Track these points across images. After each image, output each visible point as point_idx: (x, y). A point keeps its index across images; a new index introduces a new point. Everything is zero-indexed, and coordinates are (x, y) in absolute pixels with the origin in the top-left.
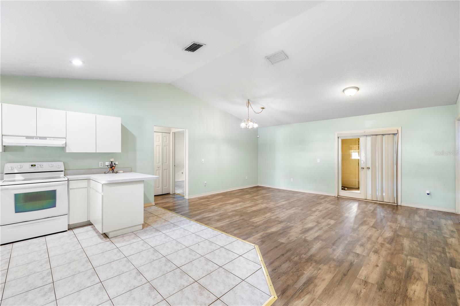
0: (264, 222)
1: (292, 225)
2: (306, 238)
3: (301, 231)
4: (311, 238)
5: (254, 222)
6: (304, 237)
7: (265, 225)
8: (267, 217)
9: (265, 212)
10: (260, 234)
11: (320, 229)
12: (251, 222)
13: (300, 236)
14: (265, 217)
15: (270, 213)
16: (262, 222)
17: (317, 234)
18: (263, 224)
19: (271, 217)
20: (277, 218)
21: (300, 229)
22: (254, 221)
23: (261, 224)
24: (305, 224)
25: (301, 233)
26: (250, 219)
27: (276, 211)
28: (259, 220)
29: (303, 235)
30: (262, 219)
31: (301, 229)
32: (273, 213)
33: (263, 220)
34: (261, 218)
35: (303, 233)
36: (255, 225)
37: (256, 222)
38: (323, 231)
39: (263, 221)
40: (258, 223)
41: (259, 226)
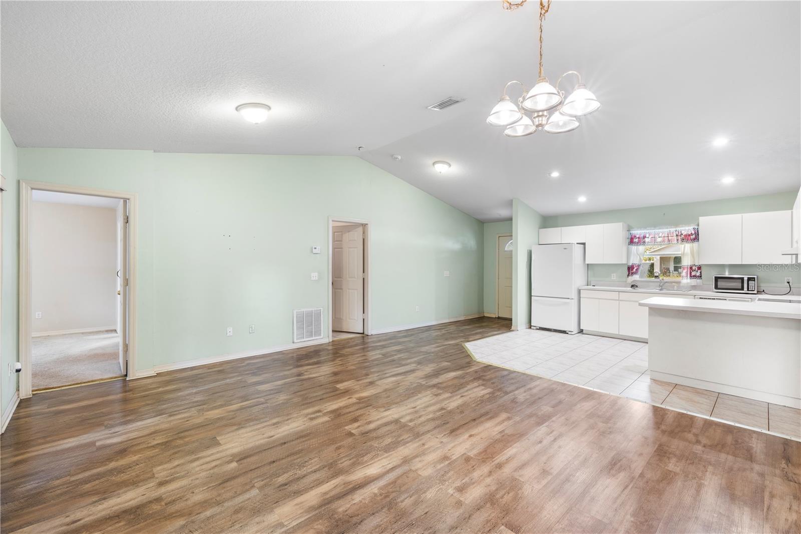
0: (466, 387)
5: (483, 387)
7: (464, 381)
8: (459, 396)
9: (462, 412)
10: (472, 369)
12: (489, 388)
14: (462, 396)
15: (449, 409)
16: (469, 387)
18: (467, 383)
19: (450, 397)
20: (437, 395)
22: (483, 390)
23: (470, 383)
26: (493, 393)
27: (431, 416)
28: (475, 390)
30: (470, 392)
32: (442, 409)
33: (467, 391)
34: (471, 396)
36: (481, 382)
37: (479, 386)
39: (466, 389)
40: (476, 384)
41: (475, 379)
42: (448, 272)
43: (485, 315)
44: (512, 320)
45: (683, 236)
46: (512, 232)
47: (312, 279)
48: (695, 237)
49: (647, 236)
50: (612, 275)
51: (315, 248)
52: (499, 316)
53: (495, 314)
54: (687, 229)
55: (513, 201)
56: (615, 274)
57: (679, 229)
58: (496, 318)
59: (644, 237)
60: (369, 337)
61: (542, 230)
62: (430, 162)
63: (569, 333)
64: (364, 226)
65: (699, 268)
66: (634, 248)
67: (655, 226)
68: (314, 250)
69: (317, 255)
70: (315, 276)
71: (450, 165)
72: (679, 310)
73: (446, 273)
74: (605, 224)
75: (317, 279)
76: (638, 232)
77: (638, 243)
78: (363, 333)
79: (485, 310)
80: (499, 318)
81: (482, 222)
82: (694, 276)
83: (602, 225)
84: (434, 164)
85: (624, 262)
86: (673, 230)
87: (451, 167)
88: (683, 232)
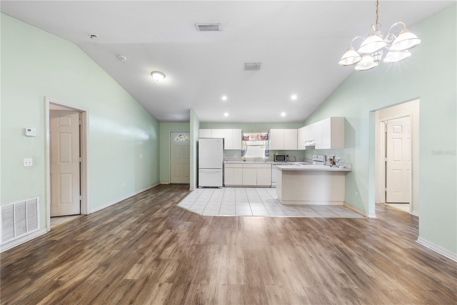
1: (192, 243)
2: (170, 231)
3: (178, 237)
4: (166, 232)
6: (173, 231)
11: (157, 246)
13: (177, 231)
17: (160, 238)
21: (180, 239)
24: (177, 250)
25: (177, 234)
29: (174, 233)
31: (178, 240)
35: (175, 235)
38: (153, 246)
42: (142, 155)
43: (161, 183)
44: (190, 184)
45: (263, 137)
46: (190, 130)
47: (24, 166)
48: (267, 138)
49: (250, 136)
50: (235, 155)
51: (29, 130)
52: (171, 183)
53: (168, 182)
54: (264, 134)
55: (190, 110)
56: (236, 155)
57: (262, 134)
58: (169, 184)
59: (248, 137)
60: (88, 216)
61: (200, 130)
62: (151, 70)
63: (220, 188)
64: (81, 113)
65: (268, 152)
66: (244, 142)
67: (252, 132)
68: (27, 131)
69: (32, 138)
70: (28, 161)
71: (165, 76)
72: (293, 171)
73: (141, 156)
74: (234, 129)
75: (31, 165)
76: (245, 135)
77: (246, 140)
78: (80, 214)
79: (161, 179)
80: (171, 184)
81: (159, 121)
82: (267, 155)
83: (232, 129)
84: (152, 73)
85: (241, 149)
86: (259, 134)
87: (165, 79)
88: (263, 135)
